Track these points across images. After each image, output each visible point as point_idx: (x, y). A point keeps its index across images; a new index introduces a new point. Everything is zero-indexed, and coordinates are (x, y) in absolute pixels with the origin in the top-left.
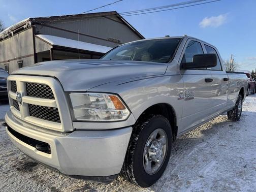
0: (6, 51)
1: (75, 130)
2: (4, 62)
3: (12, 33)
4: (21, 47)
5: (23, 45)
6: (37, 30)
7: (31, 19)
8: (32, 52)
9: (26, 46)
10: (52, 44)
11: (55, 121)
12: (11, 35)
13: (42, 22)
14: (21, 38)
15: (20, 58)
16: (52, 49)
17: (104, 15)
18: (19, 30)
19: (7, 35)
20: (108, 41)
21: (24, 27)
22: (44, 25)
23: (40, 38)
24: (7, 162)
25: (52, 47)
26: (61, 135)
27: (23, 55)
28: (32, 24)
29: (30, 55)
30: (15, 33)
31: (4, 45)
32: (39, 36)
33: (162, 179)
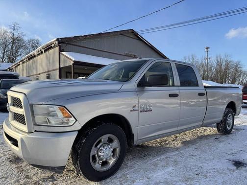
0: (38, 65)
1: (36, 131)
2: (36, 75)
3: (43, 50)
4: (50, 63)
5: (51, 61)
6: (62, 48)
7: (58, 39)
8: (57, 67)
9: (53, 62)
10: (74, 60)
11: (23, 123)
12: (42, 52)
13: (67, 41)
14: (50, 55)
15: (48, 72)
16: (73, 64)
17: (121, 33)
18: (48, 48)
19: (40, 52)
20: (125, 55)
21: (52, 45)
22: (68, 44)
23: (64, 55)
24: (5, 155)
25: (73, 63)
26: (26, 134)
27: (51, 69)
28: (59, 43)
29: (56, 70)
30: (45, 51)
31: (37, 60)
32: (63, 53)
33: (113, 177)
